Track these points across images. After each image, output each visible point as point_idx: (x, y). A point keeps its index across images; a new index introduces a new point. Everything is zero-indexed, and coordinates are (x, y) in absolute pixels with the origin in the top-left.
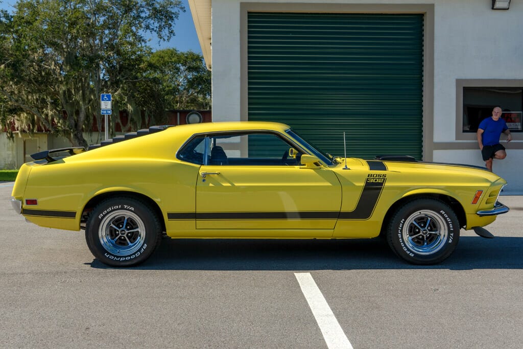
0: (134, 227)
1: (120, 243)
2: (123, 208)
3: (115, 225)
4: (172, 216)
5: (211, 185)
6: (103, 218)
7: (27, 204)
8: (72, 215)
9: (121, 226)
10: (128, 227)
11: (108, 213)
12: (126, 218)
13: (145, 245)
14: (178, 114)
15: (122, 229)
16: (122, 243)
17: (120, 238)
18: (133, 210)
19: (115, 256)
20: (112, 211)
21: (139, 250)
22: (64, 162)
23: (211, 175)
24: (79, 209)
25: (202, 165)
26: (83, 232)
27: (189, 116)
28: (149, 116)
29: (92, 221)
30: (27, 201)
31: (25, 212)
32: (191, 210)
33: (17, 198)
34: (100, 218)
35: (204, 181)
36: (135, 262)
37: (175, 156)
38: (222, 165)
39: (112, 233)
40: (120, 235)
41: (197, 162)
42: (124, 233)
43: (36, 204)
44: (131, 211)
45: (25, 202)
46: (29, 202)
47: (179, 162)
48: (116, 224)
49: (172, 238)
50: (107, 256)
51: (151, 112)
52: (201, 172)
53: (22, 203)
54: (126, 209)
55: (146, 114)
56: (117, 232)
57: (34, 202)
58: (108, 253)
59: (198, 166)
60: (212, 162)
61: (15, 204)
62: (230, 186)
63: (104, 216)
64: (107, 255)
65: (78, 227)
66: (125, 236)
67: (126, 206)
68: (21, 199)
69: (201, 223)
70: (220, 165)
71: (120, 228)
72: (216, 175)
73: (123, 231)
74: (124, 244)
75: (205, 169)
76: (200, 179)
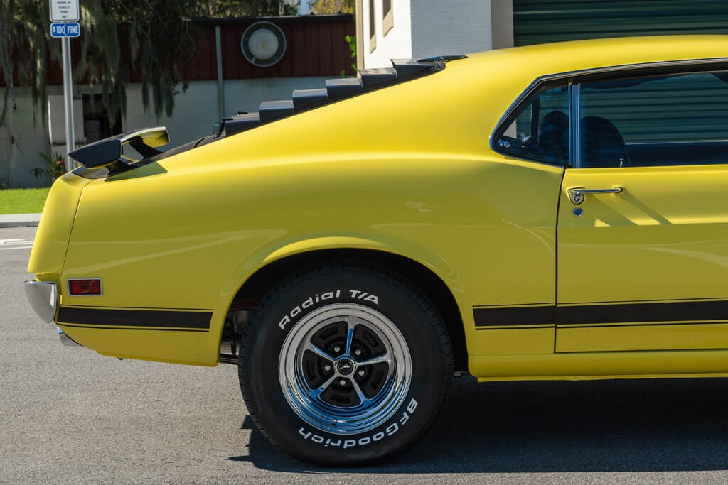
0: (373, 351)
1: (337, 400)
2: (346, 299)
3: (319, 347)
4: (487, 317)
5: (599, 224)
6: (289, 326)
7: (72, 293)
8: (199, 320)
9: (337, 349)
10: (358, 353)
11: (304, 313)
12: (351, 327)
13: (413, 400)
14: (218, 30)
15: (341, 358)
16: (340, 397)
17: (335, 385)
18: (376, 301)
19: (326, 436)
20: (316, 306)
21: (397, 417)
22: (165, 171)
23: (596, 195)
24: (219, 303)
25: (567, 166)
26: (232, 370)
27: (249, 35)
28: (141, 38)
29: (261, 338)
30: (71, 282)
31: (65, 315)
32: (544, 298)
33: (43, 278)
34: (282, 327)
35: (578, 212)
36: (385, 450)
37: (488, 145)
38: (624, 166)
39: (312, 370)
40: (337, 374)
41: (550, 159)
42: (347, 369)
43: (99, 293)
44: (370, 305)
45: (65, 288)
46: (78, 287)
47: (500, 159)
48: (323, 343)
49: (480, 380)
50: (306, 436)
51: (145, 28)
52: (566, 189)
53: (59, 291)
54: (356, 301)
55: (133, 33)
56: (328, 368)
57: (91, 286)
58: (308, 428)
59: (557, 170)
60: (593, 160)
61: (38, 294)
62: (656, 226)
63: (294, 321)
64: (305, 432)
65: (215, 356)
66: (351, 376)
67: (354, 293)
68: (52, 279)
69: (573, 336)
70: (617, 166)
71: (335, 355)
72: (613, 195)
73: (347, 362)
74: (346, 401)
75: (577, 178)
76: (566, 209)
